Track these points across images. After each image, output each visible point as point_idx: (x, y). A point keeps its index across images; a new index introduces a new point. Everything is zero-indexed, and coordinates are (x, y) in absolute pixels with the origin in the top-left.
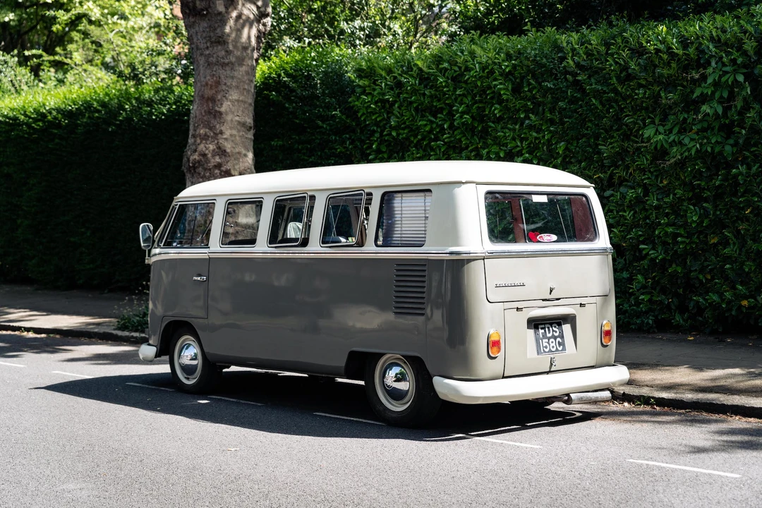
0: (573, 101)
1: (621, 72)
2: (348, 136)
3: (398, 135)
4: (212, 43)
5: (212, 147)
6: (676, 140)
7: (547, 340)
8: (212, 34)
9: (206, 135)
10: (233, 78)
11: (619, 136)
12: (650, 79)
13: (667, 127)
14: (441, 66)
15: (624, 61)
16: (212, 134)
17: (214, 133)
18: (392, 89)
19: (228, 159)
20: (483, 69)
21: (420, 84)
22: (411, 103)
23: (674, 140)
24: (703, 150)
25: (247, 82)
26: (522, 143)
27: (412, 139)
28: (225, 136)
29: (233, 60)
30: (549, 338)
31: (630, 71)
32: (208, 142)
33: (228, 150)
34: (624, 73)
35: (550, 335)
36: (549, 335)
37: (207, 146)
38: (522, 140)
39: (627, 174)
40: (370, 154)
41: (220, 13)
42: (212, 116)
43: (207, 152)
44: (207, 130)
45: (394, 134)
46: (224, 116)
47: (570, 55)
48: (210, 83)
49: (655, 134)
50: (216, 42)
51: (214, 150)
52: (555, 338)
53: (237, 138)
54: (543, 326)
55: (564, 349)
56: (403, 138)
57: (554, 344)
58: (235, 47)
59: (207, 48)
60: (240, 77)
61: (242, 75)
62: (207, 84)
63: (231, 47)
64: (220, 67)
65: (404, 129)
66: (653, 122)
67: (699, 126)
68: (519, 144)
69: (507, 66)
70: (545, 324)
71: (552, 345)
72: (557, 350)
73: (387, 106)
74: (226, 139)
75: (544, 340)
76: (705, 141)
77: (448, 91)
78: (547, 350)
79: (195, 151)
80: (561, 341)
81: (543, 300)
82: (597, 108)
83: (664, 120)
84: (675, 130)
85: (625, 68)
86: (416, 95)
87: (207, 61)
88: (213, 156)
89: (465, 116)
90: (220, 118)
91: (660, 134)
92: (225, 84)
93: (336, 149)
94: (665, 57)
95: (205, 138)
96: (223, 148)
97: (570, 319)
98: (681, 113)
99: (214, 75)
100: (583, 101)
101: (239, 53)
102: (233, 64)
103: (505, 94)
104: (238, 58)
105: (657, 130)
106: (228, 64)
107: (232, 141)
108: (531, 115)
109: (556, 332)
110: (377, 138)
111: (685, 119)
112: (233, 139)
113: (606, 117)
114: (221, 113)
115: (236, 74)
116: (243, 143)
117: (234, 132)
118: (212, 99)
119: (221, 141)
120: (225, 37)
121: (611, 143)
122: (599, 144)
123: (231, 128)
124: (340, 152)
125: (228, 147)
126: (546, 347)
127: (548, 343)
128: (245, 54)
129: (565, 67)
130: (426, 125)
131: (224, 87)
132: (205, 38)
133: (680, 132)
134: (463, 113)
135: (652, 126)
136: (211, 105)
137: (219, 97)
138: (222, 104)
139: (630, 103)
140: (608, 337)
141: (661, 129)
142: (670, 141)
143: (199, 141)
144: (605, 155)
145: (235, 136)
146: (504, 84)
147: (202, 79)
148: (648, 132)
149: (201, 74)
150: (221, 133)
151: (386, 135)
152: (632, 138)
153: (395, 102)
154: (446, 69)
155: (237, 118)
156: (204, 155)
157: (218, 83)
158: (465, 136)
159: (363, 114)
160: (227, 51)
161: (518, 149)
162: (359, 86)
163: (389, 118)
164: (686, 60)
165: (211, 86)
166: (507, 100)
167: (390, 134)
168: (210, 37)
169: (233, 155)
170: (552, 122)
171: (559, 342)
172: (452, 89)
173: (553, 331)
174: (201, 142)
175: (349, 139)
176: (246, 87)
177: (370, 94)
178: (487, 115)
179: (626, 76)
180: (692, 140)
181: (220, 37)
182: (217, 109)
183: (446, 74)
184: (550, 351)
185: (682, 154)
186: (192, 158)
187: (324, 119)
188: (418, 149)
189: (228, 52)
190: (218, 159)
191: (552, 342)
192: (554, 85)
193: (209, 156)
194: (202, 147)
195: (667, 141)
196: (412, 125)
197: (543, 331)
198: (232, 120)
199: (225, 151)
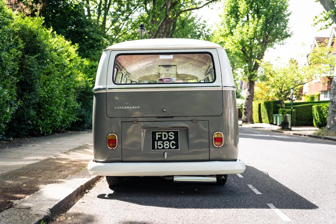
7: (162, 142)
30: (164, 141)
35: (166, 139)
36: (163, 139)
52: (170, 141)
54: (160, 133)
55: (177, 148)
57: (168, 144)
70: (162, 132)
71: (165, 145)
72: (170, 148)
75: (159, 142)
78: (161, 148)
109: (171, 137)
126: (160, 146)
127: (163, 144)
171: (173, 143)
173: (169, 136)
184: (163, 148)
191: (166, 143)
197: (160, 136)
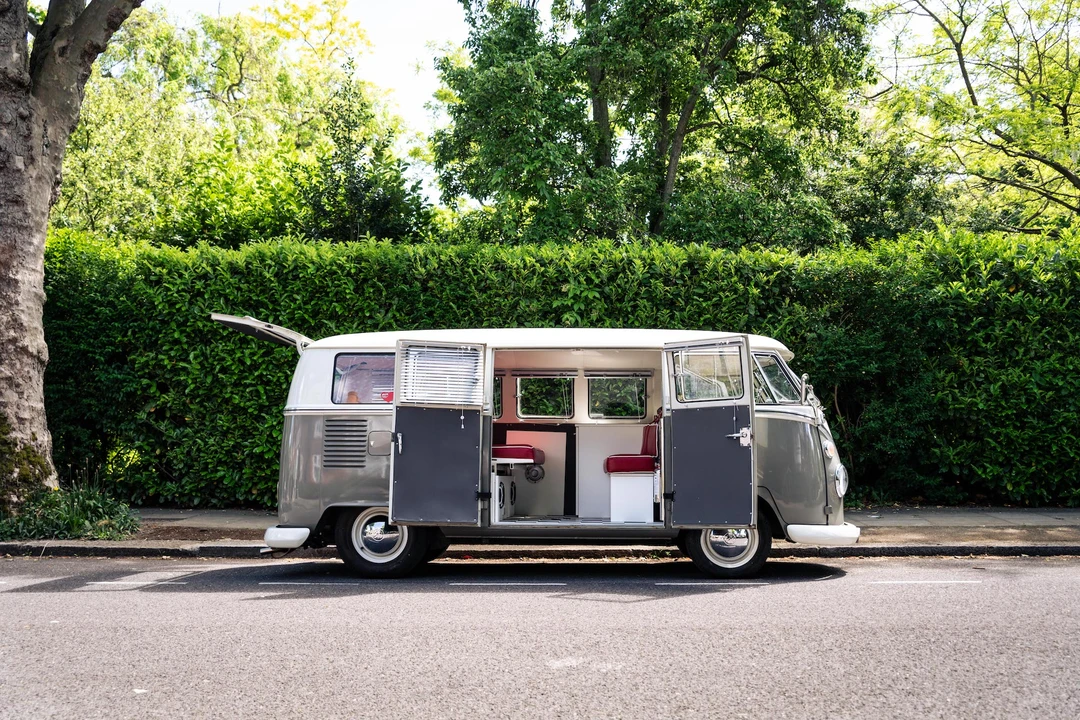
4: (7, 201)
5: (5, 318)
8: (8, 192)
10: (30, 244)
16: (5, 304)
17: (8, 303)
19: (25, 334)
28: (21, 308)
29: (32, 224)
33: (25, 324)
41: (19, 170)
42: (4, 283)
46: (20, 284)
50: (12, 202)
51: (8, 322)
53: (32, 311)
64: (16, 230)
74: (22, 311)
88: (7, 329)
89: (297, 312)
90: (15, 287)
92: (22, 250)
96: (19, 321)
99: (7, 237)
102: (30, 229)
104: (35, 223)
106: (25, 228)
107: (29, 314)
114: (16, 281)
115: (33, 241)
117: (31, 304)
118: (4, 265)
119: (16, 313)
120: (24, 197)
123: (27, 300)
125: (24, 318)
128: (44, 221)
131: (20, 253)
134: (295, 309)
136: (3, 270)
137: (14, 263)
138: (17, 272)
145: (31, 309)
150: (17, 303)
151: (189, 326)
154: (271, 266)
157: (13, 247)
165: (4, 249)
181: (18, 196)
182: (11, 276)
189: (27, 215)
190: (12, 333)
198: (28, 291)
199: (21, 324)
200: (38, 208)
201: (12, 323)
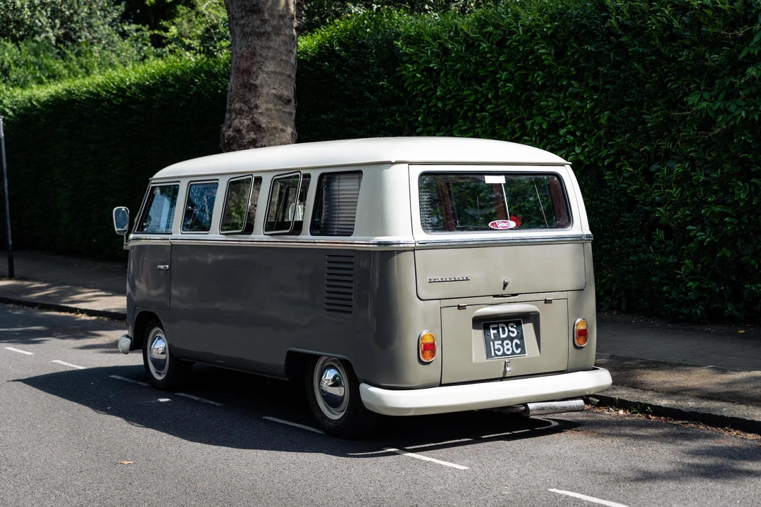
0: (616, 65)
1: (665, 32)
2: (395, 108)
3: (445, 105)
4: (247, 12)
5: (246, 122)
6: (722, 107)
7: (500, 342)
9: (240, 109)
10: (269, 48)
11: (664, 104)
12: (695, 38)
13: (713, 93)
14: (485, 30)
15: (667, 19)
16: (247, 109)
17: (249, 107)
18: (438, 56)
19: (263, 134)
20: (526, 32)
21: (466, 50)
22: (457, 71)
23: (719, 108)
24: (750, 119)
25: (285, 52)
26: (566, 113)
27: (458, 110)
28: (260, 111)
29: (269, 29)
30: (503, 340)
31: (674, 31)
32: (243, 117)
33: (264, 126)
34: (668, 33)
35: (506, 335)
36: (502, 336)
37: (242, 121)
38: (566, 110)
39: (673, 146)
40: (418, 127)
42: (247, 90)
43: (241, 127)
44: (242, 104)
45: (440, 105)
46: (260, 89)
47: (614, 14)
48: (245, 54)
49: (699, 101)
50: (251, 11)
51: (248, 126)
52: (512, 339)
53: (274, 112)
54: (496, 326)
55: (523, 352)
56: (449, 109)
57: (509, 347)
58: (271, 15)
59: (242, 17)
60: (276, 47)
61: (280, 45)
62: (242, 56)
63: (266, 16)
64: (256, 37)
65: (450, 99)
66: (698, 88)
67: (747, 92)
68: (563, 114)
69: (549, 28)
70: (498, 323)
71: (506, 347)
72: (513, 353)
73: (434, 74)
74: (261, 114)
75: (496, 343)
76: (752, 108)
77: (492, 57)
78: (500, 353)
79: (230, 127)
80: (519, 343)
81: (494, 296)
82: (639, 73)
83: (710, 85)
84: (721, 97)
85: (669, 27)
86: (461, 62)
87: (242, 31)
88: (248, 132)
89: (508, 84)
90: (255, 92)
91: (704, 100)
92: (261, 55)
93: (385, 122)
94: (709, 12)
95: (240, 112)
96: (258, 123)
97: (532, 318)
98: (728, 77)
99: (249, 46)
100: (626, 65)
101: (275, 22)
102: (269, 34)
103: (546, 59)
104: (274, 27)
105: (702, 97)
106: (262, 34)
107: (268, 115)
108: (573, 82)
109: (513, 332)
110: (424, 111)
111: (732, 84)
112: (269, 113)
113: (649, 83)
114: (256, 86)
115: (272, 44)
116: (280, 117)
117: (270, 106)
118: (247, 72)
119: (255, 116)
120: (260, 6)
121: (655, 112)
122: (643, 113)
123: (267, 102)
124: (389, 125)
125: (264, 121)
126: (499, 350)
127: (502, 345)
128: (282, 23)
129: (608, 28)
130: (471, 95)
131: (259, 59)
132: (240, 7)
133: (726, 98)
134: (506, 81)
135: (698, 92)
136: (246, 78)
137: (255, 69)
138: (257, 77)
139: (674, 66)
140: (582, 337)
141: (706, 95)
142: (714, 108)
143: (234, 116)
144: (649, 125)
145: (271, 110)
146: (547, 49)
147: (238, 50)
148: (692, 99)
149: (237, 46)
150: (257, 107)
151: (432, 106)
152: (679, 105)
153: (440, 70)
154: (490, 34)
155: (273, 91)
156: (239, 131)
157: (253, 54)
158: (510, 106)
159: (410, 84)
160: (262, 20)
161: (563, 119)
162: (406, 54)
163: (436, 88)
164: (733, 16)
165: (247, 57)
166: (550, 66)
167: (436, 105)
168: (245, 5)
169: (268, 131)
170: (595, 89)
171: (516, 344)
172: (496, 55)
173: (509, 331)
174: (236, 117)
175: (398, 110)
176: (284, 58)
177: (416, 62)
178: (529, 83)
179: (670, 36)
180: (739, 107)
181: (255, 5)
182: (252, 82)
183: (491, 39)
184: (504, 354)
185: (727, 124)
186: (227, 134)
187: (373, 90)
188: (465, 121)
189: (264, 22)
190: (252, 135)
191: (507, 344)
192: (596, 48)
193: (244, 131)
194: (236, 123)
195: (712, 109)
196: (458, 95)
197: (495, 331)
198: (268, 93)
199: (260, 126)
200: (275, 12)
201: (251, 125)
